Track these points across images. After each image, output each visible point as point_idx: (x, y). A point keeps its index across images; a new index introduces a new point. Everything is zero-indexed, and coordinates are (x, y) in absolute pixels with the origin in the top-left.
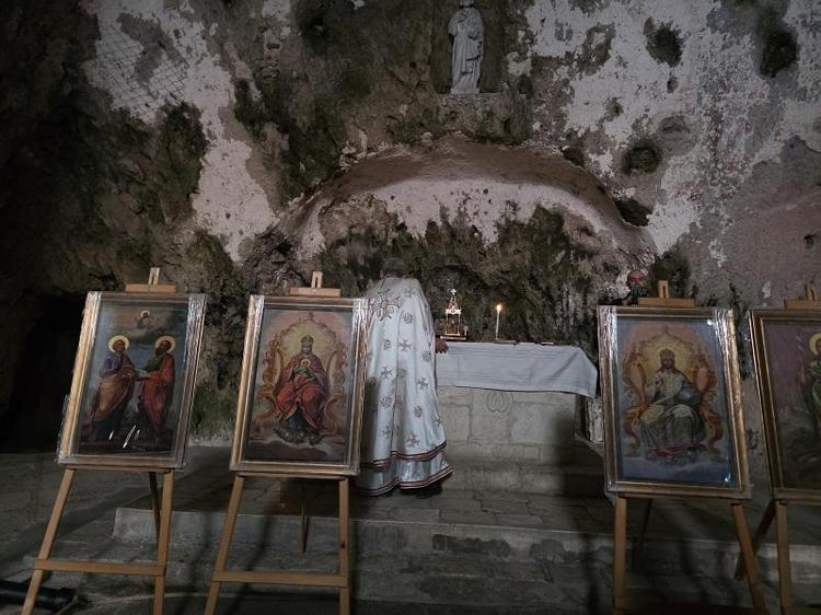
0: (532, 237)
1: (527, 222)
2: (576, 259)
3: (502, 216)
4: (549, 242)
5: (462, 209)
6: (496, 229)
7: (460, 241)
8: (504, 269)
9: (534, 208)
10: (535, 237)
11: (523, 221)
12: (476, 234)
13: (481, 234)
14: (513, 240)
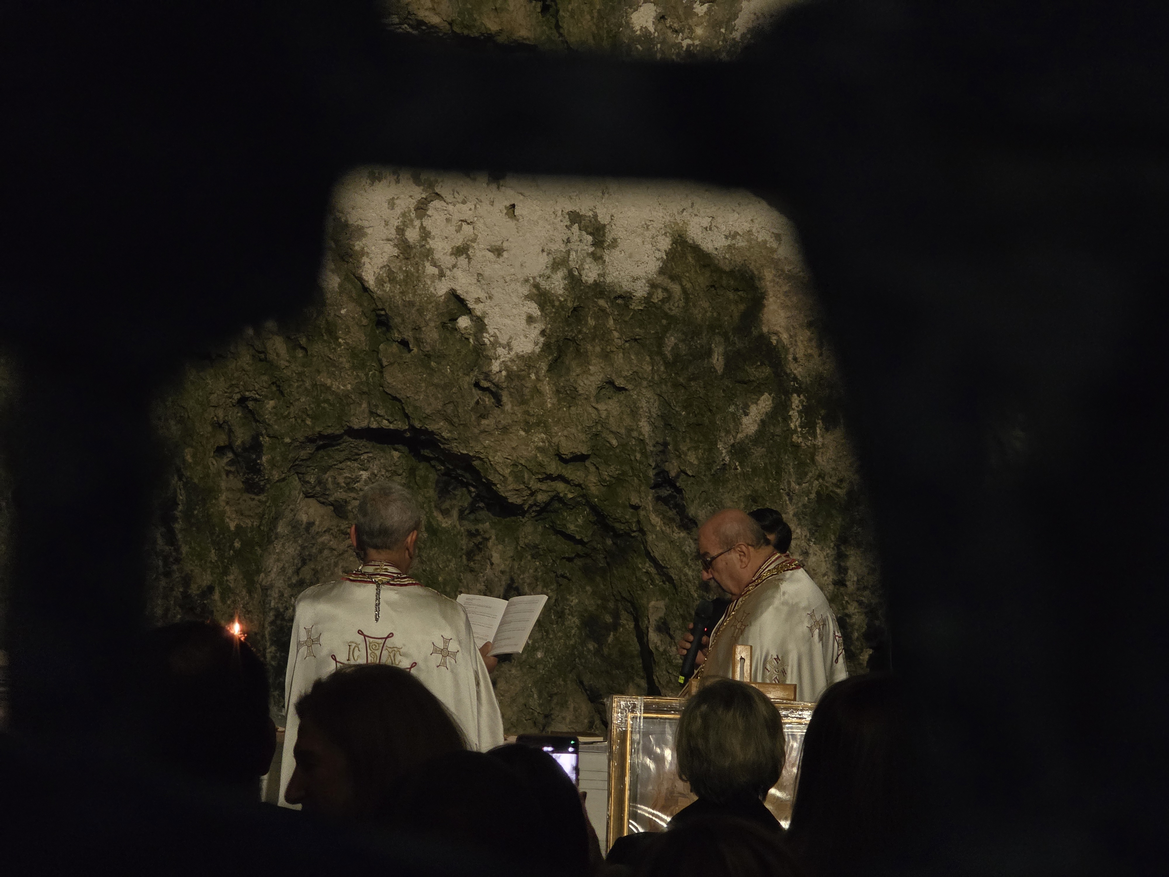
0: (660, 340)
1: (641, 290)
2: (809, 425)
3: (556, 265)
4: (718, 361)
5: (412, 235)
6: (534, 309)
7: (404, 343)
8: (567, 448)
9: (665, 243)
10: (671, 341)
11: (626, 286)
12: (464, 322)
13: (480, 324)
14: (594, 349)
